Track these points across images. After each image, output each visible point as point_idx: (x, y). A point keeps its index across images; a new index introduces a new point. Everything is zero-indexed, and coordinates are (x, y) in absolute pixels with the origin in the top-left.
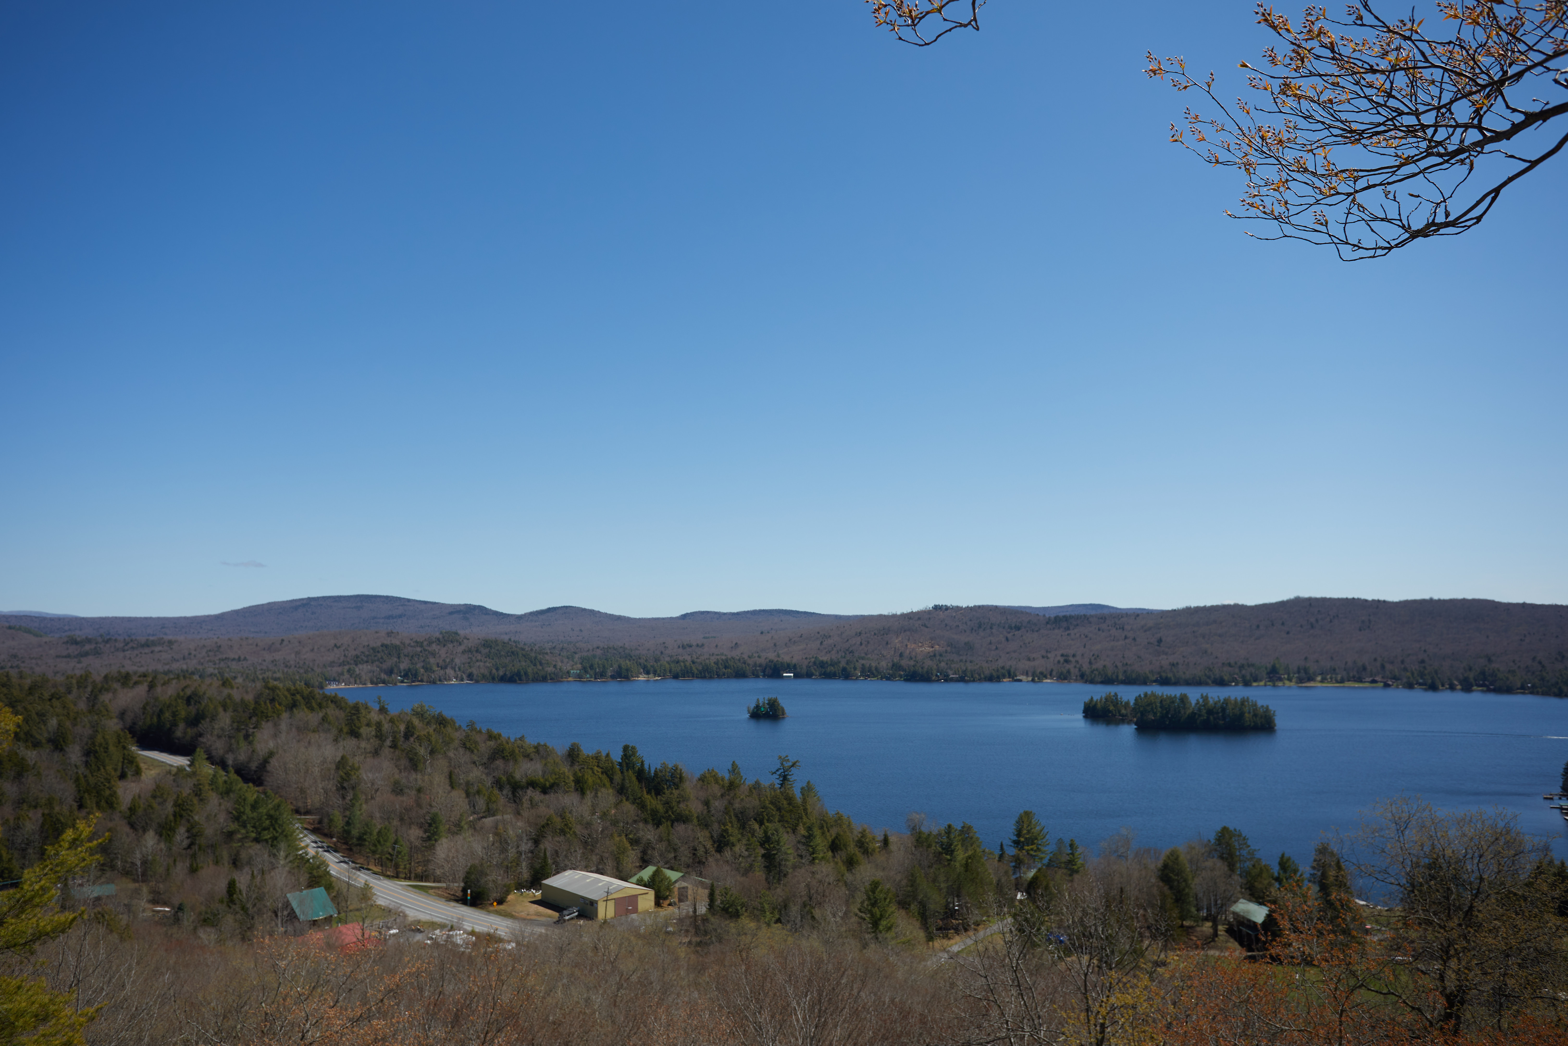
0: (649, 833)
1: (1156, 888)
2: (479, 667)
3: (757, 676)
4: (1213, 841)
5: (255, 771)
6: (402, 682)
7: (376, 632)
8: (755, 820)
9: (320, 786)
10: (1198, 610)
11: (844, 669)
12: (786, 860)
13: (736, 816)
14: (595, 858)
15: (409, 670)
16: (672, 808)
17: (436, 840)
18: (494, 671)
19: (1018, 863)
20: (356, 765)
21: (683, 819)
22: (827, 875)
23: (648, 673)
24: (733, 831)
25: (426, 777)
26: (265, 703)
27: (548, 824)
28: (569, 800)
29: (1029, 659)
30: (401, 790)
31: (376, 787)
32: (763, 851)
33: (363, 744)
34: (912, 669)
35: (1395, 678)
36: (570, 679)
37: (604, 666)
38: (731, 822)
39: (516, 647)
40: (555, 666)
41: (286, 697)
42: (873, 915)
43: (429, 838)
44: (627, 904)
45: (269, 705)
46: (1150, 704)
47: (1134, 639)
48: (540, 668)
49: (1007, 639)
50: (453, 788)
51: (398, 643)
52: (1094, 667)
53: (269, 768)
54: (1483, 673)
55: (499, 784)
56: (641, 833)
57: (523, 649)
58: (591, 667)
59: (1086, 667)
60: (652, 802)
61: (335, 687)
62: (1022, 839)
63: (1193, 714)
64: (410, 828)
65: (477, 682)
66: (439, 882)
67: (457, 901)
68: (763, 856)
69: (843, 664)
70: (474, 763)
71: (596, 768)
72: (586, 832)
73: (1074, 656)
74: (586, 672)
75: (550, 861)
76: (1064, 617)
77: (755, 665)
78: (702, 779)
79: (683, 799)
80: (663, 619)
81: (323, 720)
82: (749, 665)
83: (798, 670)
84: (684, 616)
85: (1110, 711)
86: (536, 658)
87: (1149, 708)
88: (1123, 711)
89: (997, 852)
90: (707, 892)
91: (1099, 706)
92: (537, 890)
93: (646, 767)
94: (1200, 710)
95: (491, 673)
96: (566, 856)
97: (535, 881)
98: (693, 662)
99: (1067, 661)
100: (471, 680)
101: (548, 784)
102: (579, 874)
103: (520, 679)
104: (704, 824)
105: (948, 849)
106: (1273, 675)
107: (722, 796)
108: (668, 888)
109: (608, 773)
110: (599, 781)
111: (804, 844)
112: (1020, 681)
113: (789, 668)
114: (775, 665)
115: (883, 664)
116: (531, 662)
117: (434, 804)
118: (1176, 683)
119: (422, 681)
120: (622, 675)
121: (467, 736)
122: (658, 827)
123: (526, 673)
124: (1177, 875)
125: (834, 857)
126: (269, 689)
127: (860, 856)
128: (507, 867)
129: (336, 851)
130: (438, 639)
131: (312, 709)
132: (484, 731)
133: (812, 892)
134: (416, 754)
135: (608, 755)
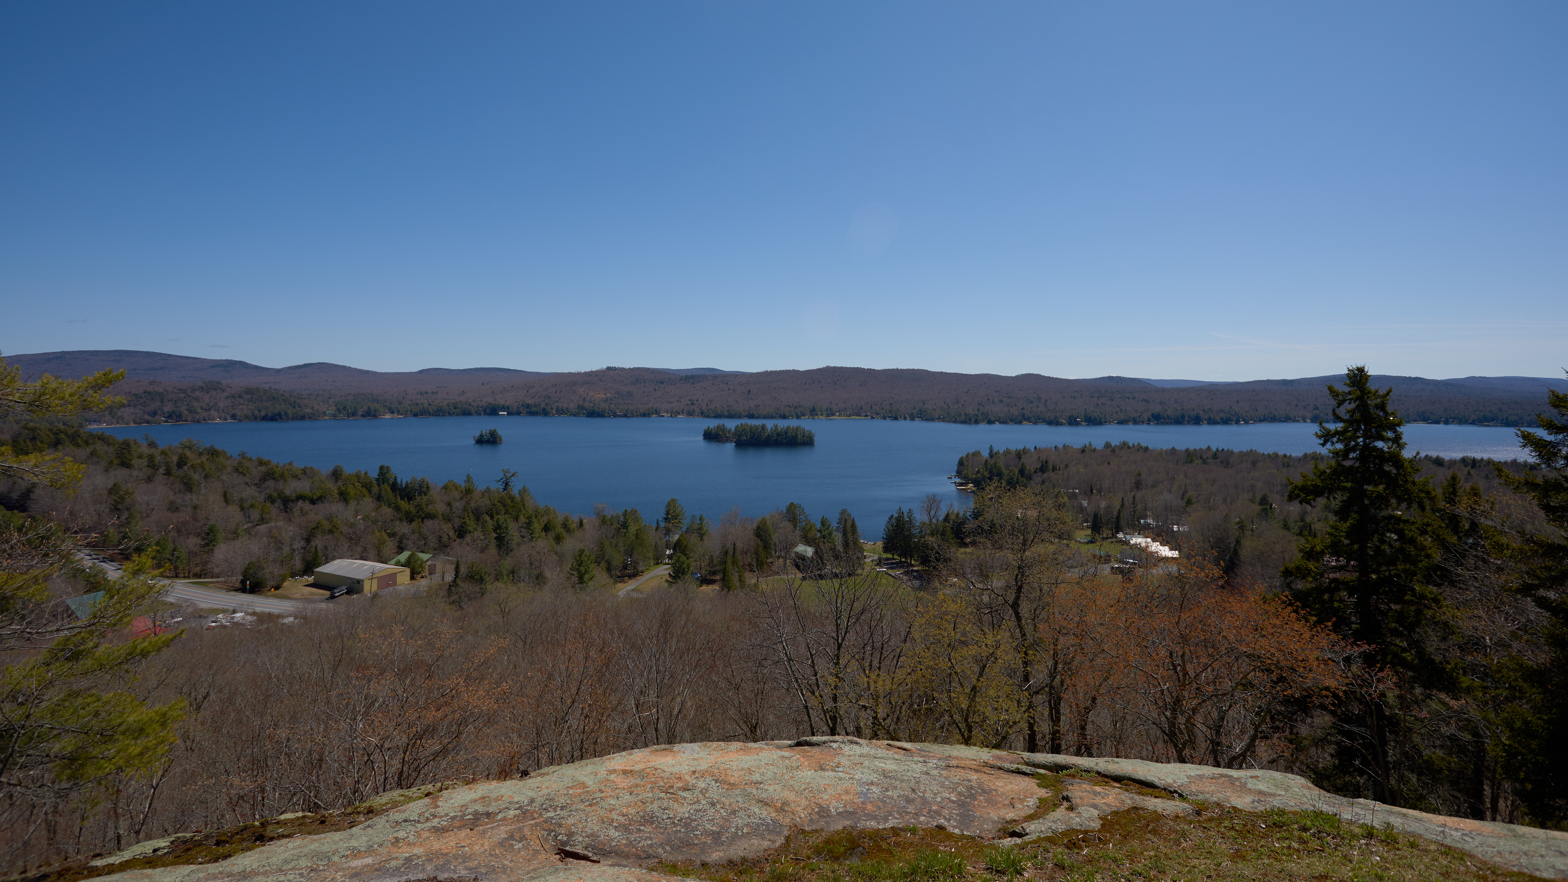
0: (404, 528)
1: (752, 541)
2: (242, 409)
3: (480, 414)
4: (785, 511)
5: (17, 500)
6: (166, 422)
7: (138, 381)
8: (487, 514)
9: (92, 509)
10: (772, 373)
11: (544, 409)
12: (512, 540)
13: (472, 512)
14: (359, 549)
15: (174, 412)
16: (422, 509)
17: (214, 546)
18: (256, 412)
19: (668, 532)
20: (130, 490)
21: (431, 516)
22: (544, 548)
23: (393, 412)
24: (471, 523)
25: (201, 497)
26: (25, 441)
27: (318, 527)
28: (335, 508)
29: (669, 403)
30: (177, 508)
31: (151, 507)
32: (495, 535)
33: (135, 473)
34: (592, 409)
35: (877, 414)
36: (326, 418)
37: (355, 408)
38: (468, 516)
39: (277, 393)
40: (312, 408)
41: (48, 436)
42: (579, 572)
43: (207, 545)
44: (389, 580)
45: (29, 443)
46: (744, 430)
47: (734, 390)
48: (299, 409)
49: (655, 390)
50: (228, 504)
51: (161, 390)
52: (709, 407)
53: (32, 496)
54: (920, 411)
55: (271, 499)
56: (397, 529)
57: (283, 395)
58: (344, 409)
59: (704, 408)
60: (404, 505)
61: (96, 426)
62: (670, 516)
63: (769, 436)
64: (188, 538)
65: (240, 420)
66: (218, 577)
67: (236, 590)
68: (496, 538)
69: (543, 406)
70: (247, 484)
71: (356, 483)
72: (350, 531)
73: (697, 400)
74: (340, 412)
75: (320, 554)
76: (692, 376)
77: (478, 406)
78: (445, 487)
79: (430, 502)
80: (404, 373)
81: (92, 454)
82: (473, 406)
83: (511, 410)
84: (422, 372)
85: (720, 435)
86: (295, 402)
87: (743, 433)
88: (728, 435)
89: (655, 526)
90: (453, 567)
91: (713, 432)
92: (309, 576)
93: (399, 481)
94: (772, 433)
95: (253, 414)
96: (334, 549)
97: (308, 568)
98: (430, 405)
99: (692, 404)
100: (235, 419)
101: (315, 497)
102: (346, 562)
103: (281, 418)
104: (447, 519)
105: (625, 525)
106: (813, 412)
107: (461, 498)
108: (421, 566)
109: (367, 486)
110: (359, 493)
111: (525, 528)
112: (663, 416)
113: (503, 408)
114: (493, 407)
115: (572, 406)
116: (291, 405)
117: (210, 517)
118: (758, 417)
119: (186, 420)
120: (371, 414)
121: (240, 463)
122: (411, 523)
123: (286, 414)
124: (765, 533)
125: (546, 535)
126: (28, 429)
127: (564, 534)
128: (282, 561)
129: (112, 561)
130: (202, 388)
131: (78, 445)
132: (254, 458)
133: (533, 560)
134: (190, 479)
135: (366, 473)
